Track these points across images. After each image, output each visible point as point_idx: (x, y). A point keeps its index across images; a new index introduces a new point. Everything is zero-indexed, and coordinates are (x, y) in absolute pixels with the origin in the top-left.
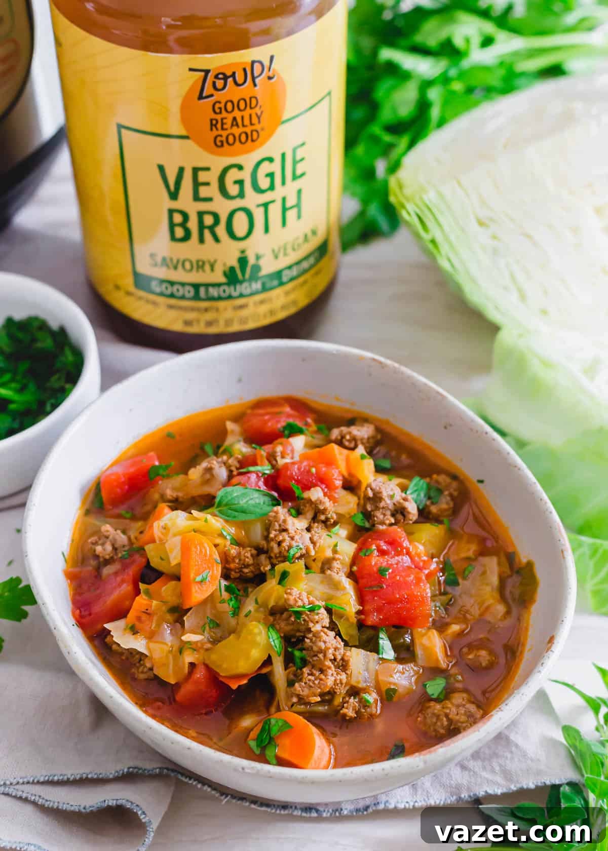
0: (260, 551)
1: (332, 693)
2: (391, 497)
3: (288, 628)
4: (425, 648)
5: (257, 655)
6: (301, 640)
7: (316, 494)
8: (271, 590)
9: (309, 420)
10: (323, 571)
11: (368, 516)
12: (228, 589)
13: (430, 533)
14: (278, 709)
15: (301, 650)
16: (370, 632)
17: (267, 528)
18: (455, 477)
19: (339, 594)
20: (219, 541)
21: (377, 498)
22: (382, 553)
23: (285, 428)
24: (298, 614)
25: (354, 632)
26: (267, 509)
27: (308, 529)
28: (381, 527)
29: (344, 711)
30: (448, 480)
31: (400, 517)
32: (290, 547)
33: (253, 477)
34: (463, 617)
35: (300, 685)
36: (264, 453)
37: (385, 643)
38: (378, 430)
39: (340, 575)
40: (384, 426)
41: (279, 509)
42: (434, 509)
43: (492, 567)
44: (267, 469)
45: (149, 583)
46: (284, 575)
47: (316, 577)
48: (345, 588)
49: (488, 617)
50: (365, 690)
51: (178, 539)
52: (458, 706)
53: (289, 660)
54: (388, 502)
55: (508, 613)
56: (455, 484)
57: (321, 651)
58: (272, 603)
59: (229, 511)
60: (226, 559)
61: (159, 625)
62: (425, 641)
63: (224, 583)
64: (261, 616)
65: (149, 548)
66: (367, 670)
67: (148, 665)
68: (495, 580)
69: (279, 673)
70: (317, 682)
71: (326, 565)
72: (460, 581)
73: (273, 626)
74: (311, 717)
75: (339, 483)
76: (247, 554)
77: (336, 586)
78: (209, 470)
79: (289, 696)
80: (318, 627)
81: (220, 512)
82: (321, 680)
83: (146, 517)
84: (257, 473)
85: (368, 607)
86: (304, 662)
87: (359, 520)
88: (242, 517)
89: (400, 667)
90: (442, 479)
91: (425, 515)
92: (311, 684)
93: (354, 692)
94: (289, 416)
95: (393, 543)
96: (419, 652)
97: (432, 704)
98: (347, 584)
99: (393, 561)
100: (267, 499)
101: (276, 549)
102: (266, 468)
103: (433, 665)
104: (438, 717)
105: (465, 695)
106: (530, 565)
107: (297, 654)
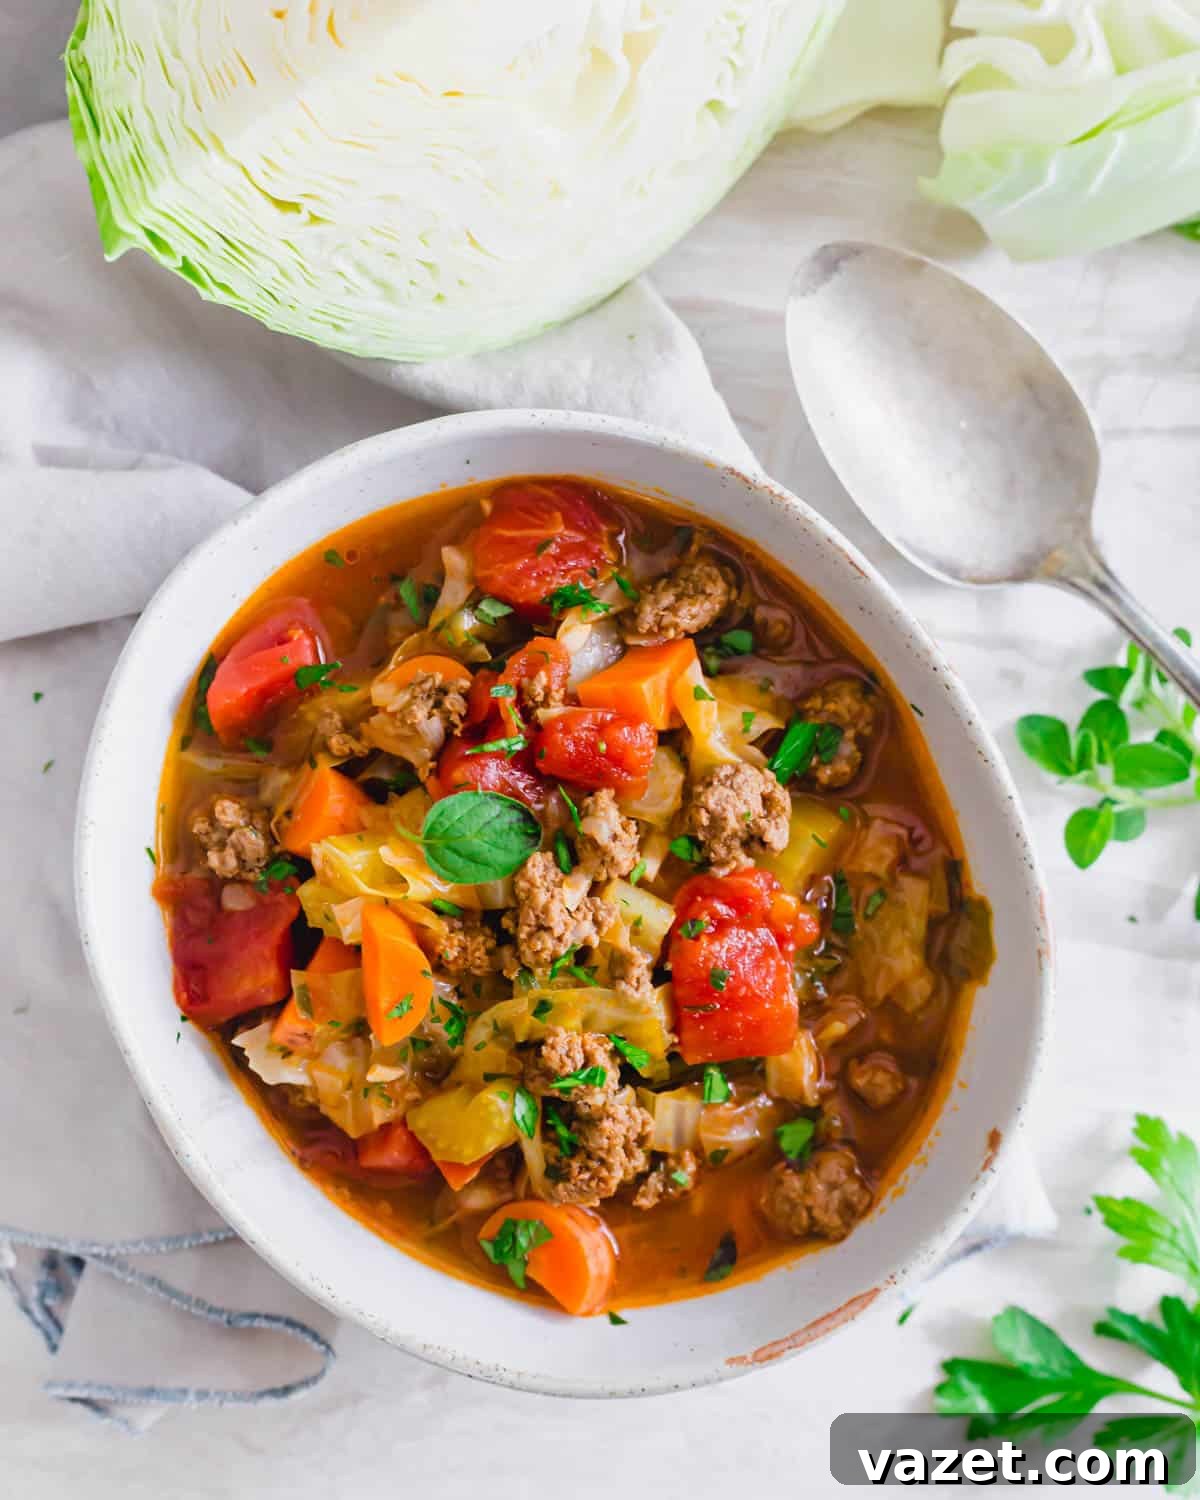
0: (502, 938)
2: (743, 818)
4: (783, 1071)
8: (516, 1011)
10: (611, 982)
11: (699, 846)
14: (530, 1197)
19: (637, 1018)
21: (717, 824)
22: (720, 926)
23: (553, 597)
24: (566, 1090)
25: (662, 1065)
26: (516, 844)
27: (591, 893)
28: (721, 873)
29: (638, 1203)
30: (856, 706)
31: (756, 847)
33: (493, 765)
35: (566, 1189)
37: (715, 1079)
39: (641, 990)
42: (825, 775)
44: (519, 742)
45: (302, 964)
46: (544, 1006)
47: (600, 992)
48: (649, 1011)
49: (903, 1000)
50: (675, 1155)
53: (549, 1137)
54: (734, 826)
55: (935, 993)
56: (867, 712)
59: (445, 853)
61: (325, 1047)
62: (784, 1057)
64: (499, 1052)
66: (680, 1127)
68: (918, 926)
69: (534, 1154)
70: (593, 1184)
71: (618, 968)
72: (859, 926)
73: (520, 1086)
75: (651, 740)
76: (479, 953)
81: (430, 848)
82: (601, 1180)
84: (499, 755)
86: (574, 1149)
87: (682, 849)
88: (470, 875)
90: (845, 707)
92: (585, 1188)
95: (740, 901)
96: (772, 1073)
97: (788, 1175)
98: (654, 1000)
99: (736, 943)
100: (515, 818)
101: (530, 959)
102: (514, 740)
103: (792, 1096)
104: (793, 1204)
106: (985, 908)
107: (562, 1132)
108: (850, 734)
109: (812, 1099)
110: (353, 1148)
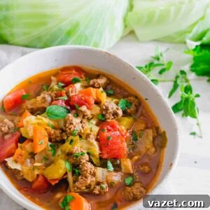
0: (63, 131)
1: (90, 185)
2: (112, 108)
3: (73, 161)
4: (125, 166)
5: (61, 172)
6: (78, 165)
7: (84, 108)
8: (67, 147)
9: (82, 76)
10: (86, 139)
11: (103, 116)
12: (51, 146)
13: (127, 121)
14: (70, 191)
15: (78, 169)
16: (105, 161)
17: (65, 122)
18: (136, 97)
19: (92, 147)
20: (47, 127)
21: (107, 109)
22: (109, 130)
23: (73, 80)
24: (77, 156)
25: (98, 161)
26: (65, 114)
27: (81, 122)
28: (108, 120)
29: (95, 191)
30: (134, 99)
31: (115, 116)
32: (74, 130)
33: (61, 101)
34: (139, 153)
36: (65, 91)
37: (110, 164)
38: (108, 79)
39: (93, 140)
40: (110, 77)
41: (70, 115)
42: (129, 111)
43: (150, 133)
44: (66, 98)
45: (21, 143)
46: (72, 141)
47: (84, 141)
48: (95, 145)
49: (149, 153)
50: (102, 183)
51: (32, 127)
52: (137, 188)
53: (74, 173)
54: (111, 110)
55: (156, 151)
56: (137, 100)
57: (85, 170)
58: (67, 151)
59: (51, 115)
60: (50, 135)
61: (25, 159)
62: (125, 163)
63: (49, 143)
64: (63, 156)
65: (22, 129)
66: (103, 175)
67: (22, 174)
68: (151, 138)
69: (70, 178)
70: (84, 182)
71: (88, 136)
72: (139, 139)
73: (67, 160)
74: (82, 194)
75: (93, 102)
76: (58, 132)
77: (91, 144)
78: (44, 98)
79: (74, 187)
80: (84, 161)
81: (48, 115)
83: (21, 115)
85: (104, 152)
86: (79, 174)
87: (100, 117)
88: (56, 118)
89: (115, 174)
90: (132, 98)
91: (125, 114)
92: (82, 183)
93: (98, 183)
94: (75, 75)
95: (113, 126)
96: (123, 167)
97: (127, 188)
98: (95, 143)
99: (113, 133)
100: (65, 110)
101: (69, 131)
103: (128, 172)
104: (129, 193)
105: (139, 184)
106: (164, 132)
107: (77, 171)
108: (133, 104)
109: (132, 172)
110: (30, 184)
